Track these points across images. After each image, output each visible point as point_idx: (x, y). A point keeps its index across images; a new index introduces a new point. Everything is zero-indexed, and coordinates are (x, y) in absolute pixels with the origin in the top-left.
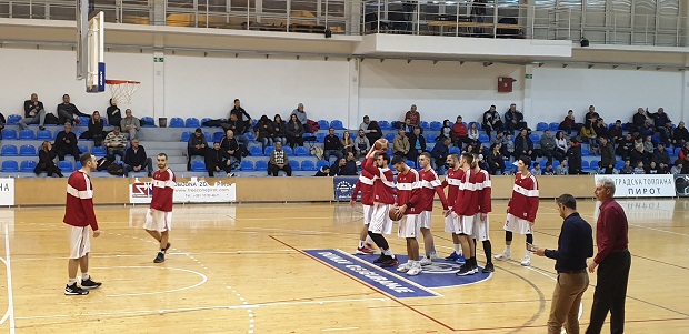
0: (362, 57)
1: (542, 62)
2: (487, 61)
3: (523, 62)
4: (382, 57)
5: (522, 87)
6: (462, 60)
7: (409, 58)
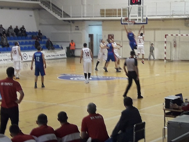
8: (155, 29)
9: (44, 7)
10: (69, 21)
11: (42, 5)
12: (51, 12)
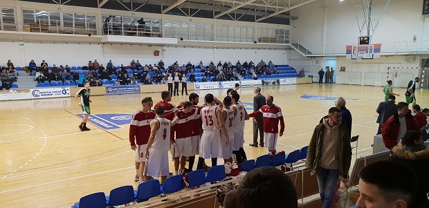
0: (104, 43)
1: (168, 45)
2: (150, 45)
3: (162, 45)
4: (111, 43)
5: (163, 54)
6: (141, 44)
7: (122, 44)
8: (379, 63)
9: (293, 47)
10: (311, 57)
11: (292, 46)
12: (298, 51)
